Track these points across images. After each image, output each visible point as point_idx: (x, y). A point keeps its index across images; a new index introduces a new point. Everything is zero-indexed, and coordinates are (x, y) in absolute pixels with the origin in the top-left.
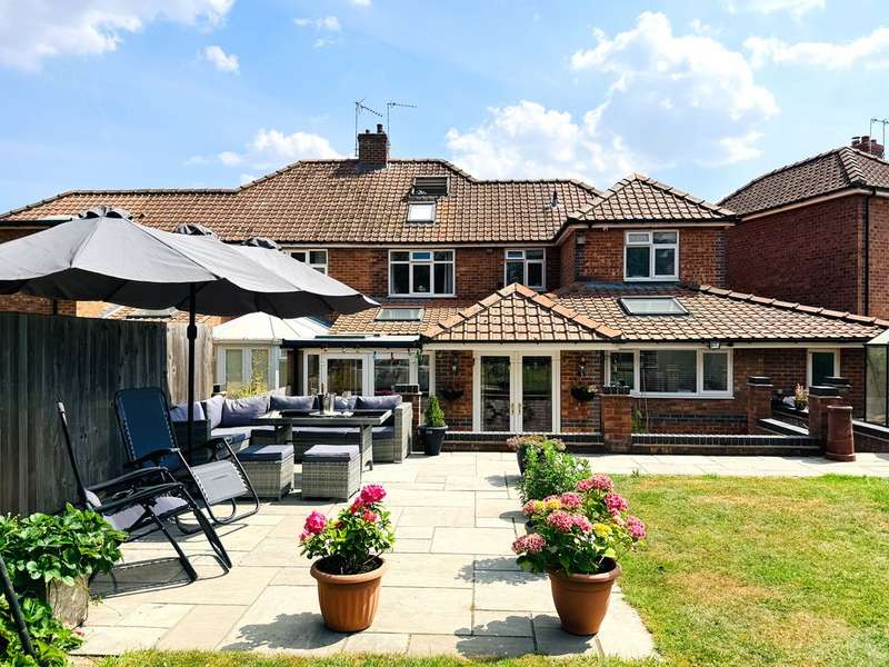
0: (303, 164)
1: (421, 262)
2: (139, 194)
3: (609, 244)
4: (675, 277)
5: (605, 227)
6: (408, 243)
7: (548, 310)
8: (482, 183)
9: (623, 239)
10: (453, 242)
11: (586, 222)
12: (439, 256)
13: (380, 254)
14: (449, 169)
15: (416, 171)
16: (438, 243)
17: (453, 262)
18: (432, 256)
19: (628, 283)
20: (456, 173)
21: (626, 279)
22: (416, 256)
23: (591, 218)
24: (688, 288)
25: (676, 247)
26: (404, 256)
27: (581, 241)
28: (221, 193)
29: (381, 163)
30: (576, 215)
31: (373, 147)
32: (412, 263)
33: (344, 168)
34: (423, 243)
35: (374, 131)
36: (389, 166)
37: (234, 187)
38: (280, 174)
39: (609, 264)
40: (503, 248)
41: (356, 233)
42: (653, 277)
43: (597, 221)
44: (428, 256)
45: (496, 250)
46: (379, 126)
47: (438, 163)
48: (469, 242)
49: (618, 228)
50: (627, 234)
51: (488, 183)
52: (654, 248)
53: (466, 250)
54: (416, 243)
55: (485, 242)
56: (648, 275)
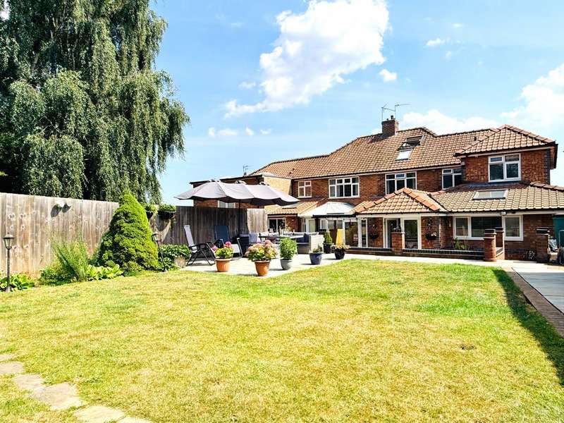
0: (359, 139)
1: (401, 179)
2: (295, 161)
3: (479, 164)
4: (519, 178)
5: (476, 155)
6: (393, 170)
7: (414, 199)
8: (440, 136)
9: (487, 161)
10: (415, 168)
11: (465, 154)
12: (408, 175)
13: (382, 176)
14: (425, 131)
15: (409, 134)
16: (407, 169)
17: (416, 178)
18: (405, 175)
19: (490, 183)
20: (428, 133)
21: (490, 181)
22: (397, 176)
24: (524, 184)
25: (519, 162)
26: (393, 177)
28: (323, 156)
29: (393, 133)
30: (460, 151)
31: (389, 127)
32: (396, 179)
33: (377, 138)
34: (400, 170)
35: (390, 119)
36: (396, 134)
37: (328, 154)
38: (348, 145)
39: (480, 174)
40: (441, 169)
41: (372, 168)
42: (506, 179)
43: (470, 153)
44: (403, 176)
45: (437, 170)
46: (392, 117)
47: (421, 129)
48: (422, 167)
49: (483, 156)
50: (489, 158)
51: (443, 136)
52: (505, 164)
53: (422, 172)
54: (397, 170)
55: (430, 167)
56: (503, 178)
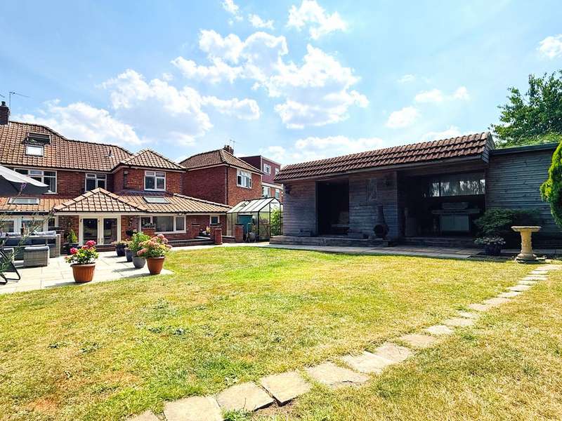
1: (36, 176)
3: (138, 175)
4: (164, 190)
5: (137, 168)
7: (116, 199)
8: (70, 141)
9: (144, 173)
11: (128, 165)
12: (46, 173)
14: (50, 131)
15: (29, 129)
16: (46, 167)
17: (56, 177)
18: (43, 174)
19: (146, 191)
20: (54, 134)
21: (145, 189)
22: (33, 173)
23: (130, 164)
24: (169, 194)
25: (165, 178)
26: (25, 172)
27: (126, 172)
29: (5, 121)
30: (124, 162)
31: (0, 113)
32: (30, 175)
34: (37, 166)
36: (10, 124)
39: (138, 183)
40: (85, 172)
42: (156, 189)
43: (133, 165)
44: (40, 173)
46: (4, 103)
47: (43, 127)
48: (65, 168)
49: (142, 169)
50: (146, 172)
51: (74, 141)
52: (156, 178)
53: (63, 172)
54: (32, 166)
56: (154, 188)
